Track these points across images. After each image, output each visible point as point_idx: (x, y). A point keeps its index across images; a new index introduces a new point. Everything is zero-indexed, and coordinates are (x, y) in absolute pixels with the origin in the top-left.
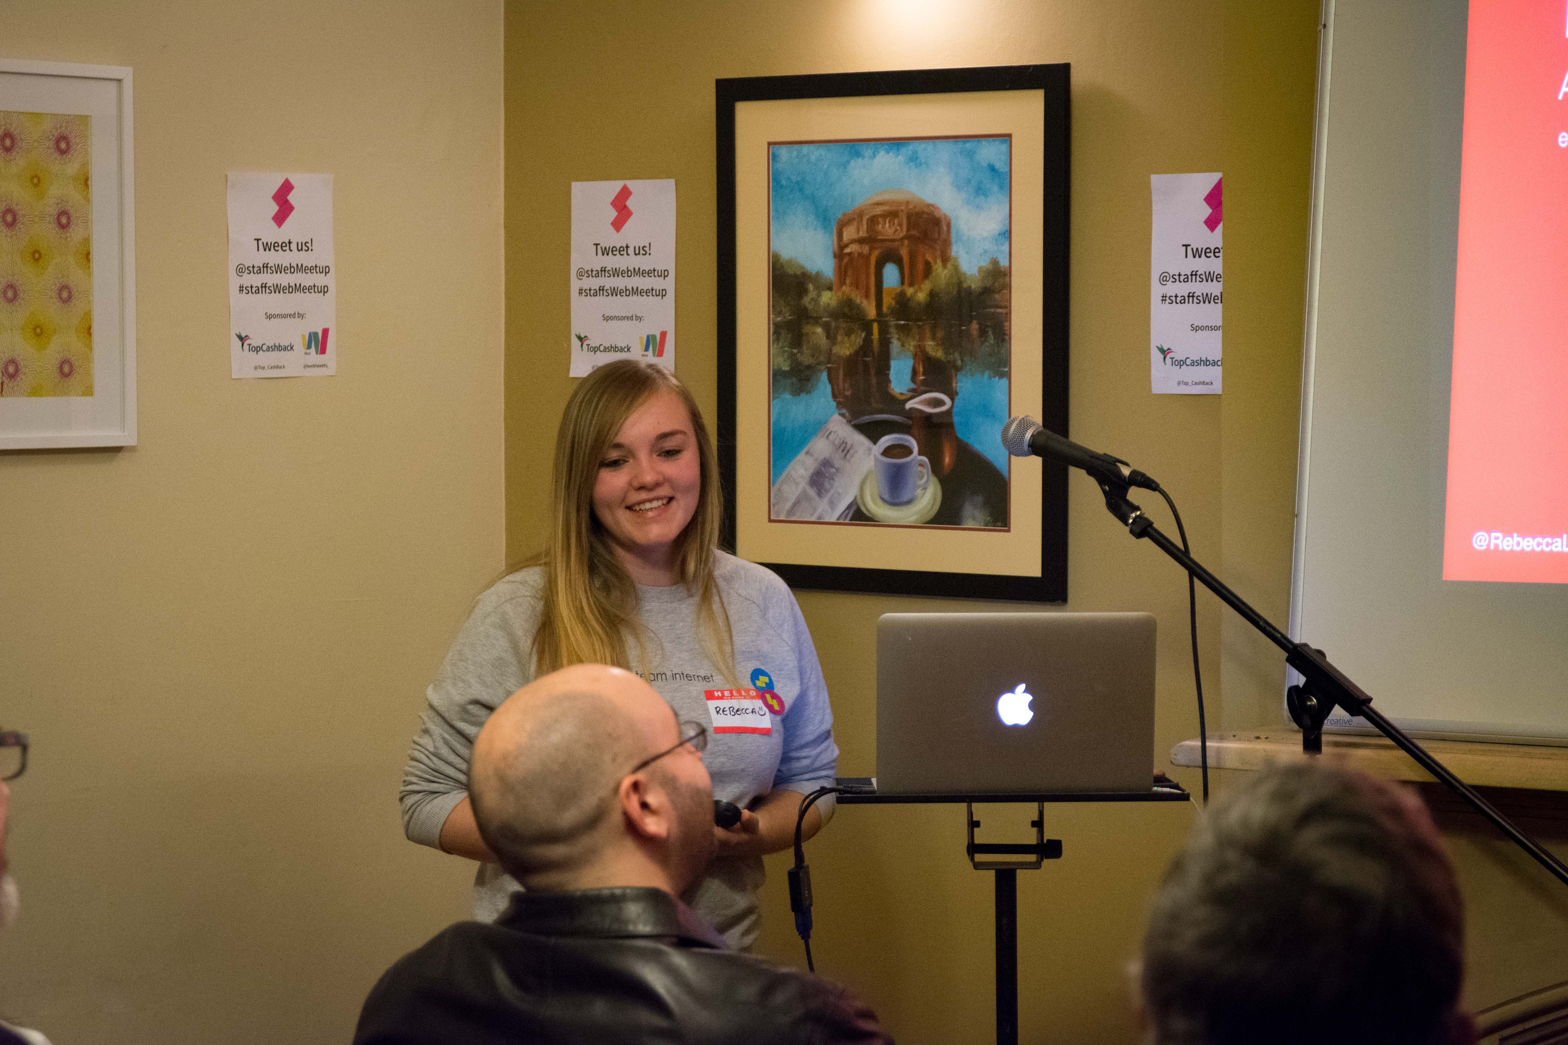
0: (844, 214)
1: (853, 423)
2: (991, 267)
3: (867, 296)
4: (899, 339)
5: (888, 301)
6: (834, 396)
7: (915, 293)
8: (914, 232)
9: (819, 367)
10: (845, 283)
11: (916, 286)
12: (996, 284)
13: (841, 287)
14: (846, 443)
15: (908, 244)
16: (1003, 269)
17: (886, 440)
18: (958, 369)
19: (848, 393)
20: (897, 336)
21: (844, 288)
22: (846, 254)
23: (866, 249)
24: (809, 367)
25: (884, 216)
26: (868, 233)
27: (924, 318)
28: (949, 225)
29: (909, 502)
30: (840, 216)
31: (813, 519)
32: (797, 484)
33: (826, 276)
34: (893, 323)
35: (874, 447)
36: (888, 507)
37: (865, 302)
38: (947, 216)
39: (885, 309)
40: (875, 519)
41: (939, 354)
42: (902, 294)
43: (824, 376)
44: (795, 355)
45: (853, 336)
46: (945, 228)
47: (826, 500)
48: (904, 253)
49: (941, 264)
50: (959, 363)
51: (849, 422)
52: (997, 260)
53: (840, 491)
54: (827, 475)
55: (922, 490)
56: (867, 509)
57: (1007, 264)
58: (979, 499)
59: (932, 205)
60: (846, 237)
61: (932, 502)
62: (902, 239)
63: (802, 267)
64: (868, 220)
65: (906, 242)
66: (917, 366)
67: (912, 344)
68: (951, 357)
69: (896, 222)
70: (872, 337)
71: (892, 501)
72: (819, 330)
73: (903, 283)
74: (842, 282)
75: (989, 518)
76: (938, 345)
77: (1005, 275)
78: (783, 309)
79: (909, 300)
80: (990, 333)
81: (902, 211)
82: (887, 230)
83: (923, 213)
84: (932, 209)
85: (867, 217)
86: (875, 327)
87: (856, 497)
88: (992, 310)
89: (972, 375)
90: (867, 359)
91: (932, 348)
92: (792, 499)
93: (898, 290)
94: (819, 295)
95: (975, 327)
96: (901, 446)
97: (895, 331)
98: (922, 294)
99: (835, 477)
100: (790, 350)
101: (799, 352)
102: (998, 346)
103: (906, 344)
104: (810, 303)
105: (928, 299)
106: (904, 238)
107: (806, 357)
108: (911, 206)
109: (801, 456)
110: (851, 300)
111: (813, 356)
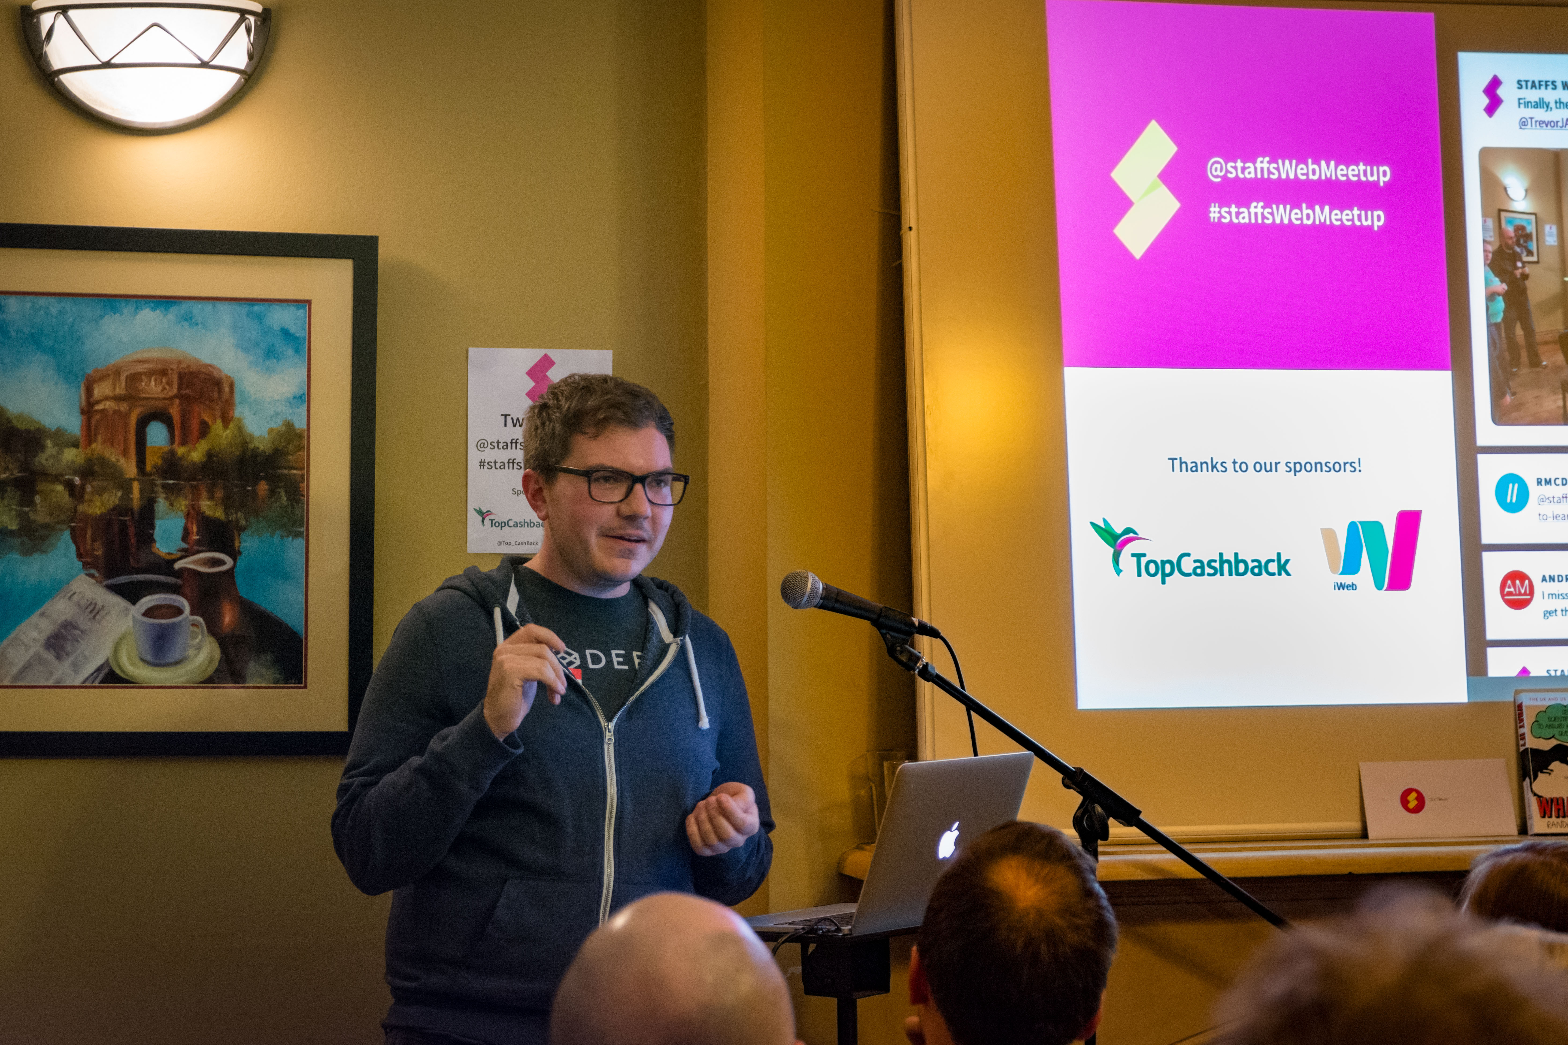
0: (95, 371)
1: (104, 583)
2: (284, 428)
3: (125, 453)
4: (166, 498)
5: (152, 461)
6: (80, 555)
7: (189, 452)
8: (188, 392)
9: (59, 526)
10: (95, 441)
11: (190, 446)
12: (291, 447)
13: (89, 443)
14: (96, 604)
15: (179, 403)
16: (298, 432)
17: (148, 601)
18: (242, 529)
19: (99, 553)
20: (165, 496)
21: (94, 445)
22: (97, 411)
23: (124, 407)
24: (46, 526)
25: (150, 374)
26: (127, 390)
27: (200, 477)
28: (232, 386)
29: (177, 663)
30: (90, 371)
31: (50, 683)
32: (27, 647)
33: (71, 432)
34: (159, 481)
35: (133, 607)
36: (151, 668)
37: (122, 461)
38: (230, 376)
39: (149, 468)
40: (133, 680)
41: (219, 514)
42: (172, 453)
43: (67, 535)
44: (25, 513)
45: (106, 494)
46: (227, 389)
47: (67, 663)
48: (175, 412)
49: (221, 424)
50: (243, 523)
51: (99, 582)
52: (291, 422)
53: (87, 653)
54: (70, 637)
55: (196, 650)
56: (123, 672)
57: (305, 427)
58: (269, 657)
59: (210, 366)
60: (98, 392)
61: (207, 662)
62: (171, 399)
63: (38, 423)
64: (127, 377)
65: (177, 401)
66: (189, 525)
67: (184, 503)
68: (233, 517)
69: (164, 380)
70: (131, 496)
71: (156, 661)
72: (60, 488)
73: (172, 441)
74: (91, 439)
75: (278, 675)
76: (216, 505)
77: (300, 437)
78: (11, 465)
79: (180, 459)
80: (283, 494)
81: (172, 369)
82: (154, 388)
83: (200, 372)
84: (210, 369)
85: (127, 374)
86: (136, 486)
87: (107, 660)
88: (286, 471)
89: (260, 534)
90: (125, 518)
91: (209, 507)
92: (21, 664)
93: (166, 450)
94: (60, 452)
95: (263, 487)
96: (168, 606)
97: (162, 491)
98: (197, 454)
99: (79, 639)
100: (19, 508)
101: (30, 511)
102: (292, 506)
103: (175, 504)
104: (47, 460)
105: (205, 459)
106: (175, 397)
107: (40, 516)
108: (183, 365)
109: (34, 618)
110: (103, 458)
111: (51, 515)
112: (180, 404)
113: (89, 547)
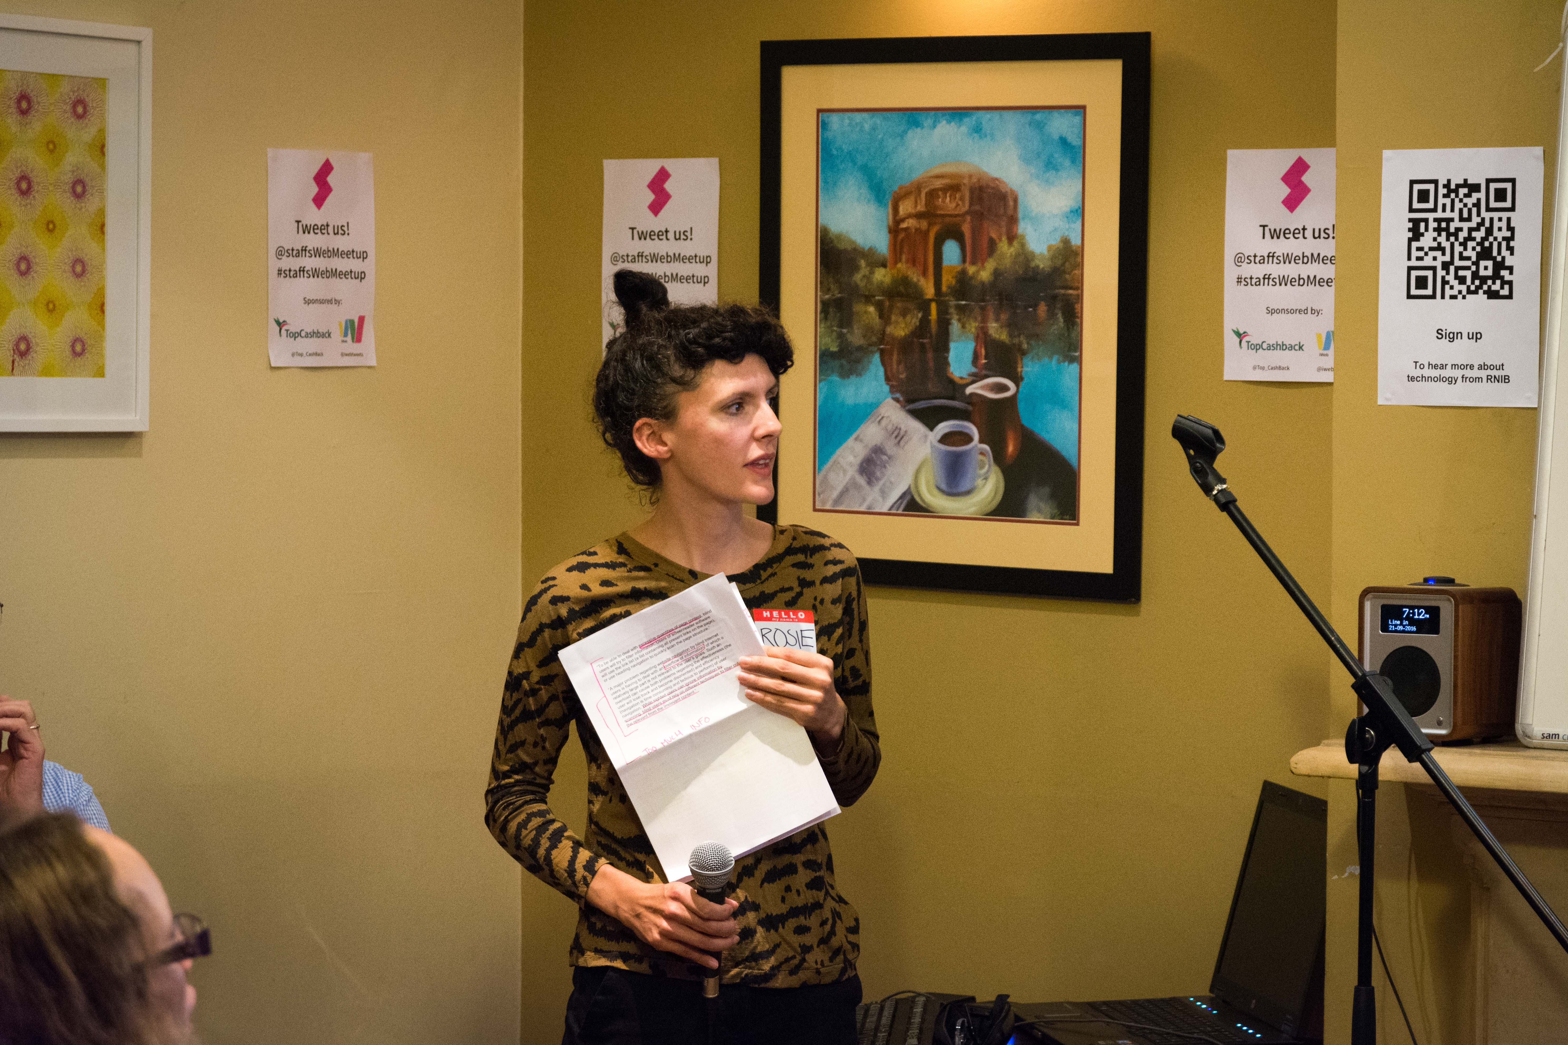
0: (901, 188)
1: (907, 408)
2: (1061, 246)
3: (924, 273)
4: (959, 320)
5: (948, 280)
6: (888, 379)
7: (978, 272)
8: (977, 207)
9: (871, 348)
10: (900, 260)
11: (980, 264)
12: (1067, 264)
13: (896, 263)
14: (900, 429)
15: (971, 219)
16: (1074, 249)
17: (944, 427)
18: (1024, 353)
19: (903, 376)
20: (958, 317)
21: (899, 265)
22: (902, 229)
23: (924, 224)
24: (860, 348)
25: (946, 189)
26: (926, 207)
27: (988, 297)
28: (1016, 201)
29: (968, 493)
30: (896, 188)
31: (862, 509)
32: (845, 472)
33: (880, 253)
34: (953, 303)
35: (931, 433)
36: (945, 497)
37: (922, 280)
38: (1014, 191)
39: (944, 289)
40: (930, 510)
41: (1004, 336)
42: (963, 272)
44: (844, 335)
45: (909, 315)
46: (1011, 203)
47: (877, 489)
48: (966, 229)
49: (1006, 241)
50: (1025, 346)
51: (903, 407)
52: (1068, 238)
53: (893, 480)
54: (878, 462)
55: (983, 480)
56: (922, 499)
57: (1079, 243)
58: (1046, 490)
59: (997, 179)
60: (902, 211)
61: (993, 494)
62: (963, 215)
63: (853, 242)
64: (926, 193)
65: (969, 217)
66: (978, 349)
67: (974, 326)
68: (1016, 341)
69: (958, 196)
70: (930, 318)
71: (949, 490)
72: (871, 309)
73: (964, 261)
74: (897, 260)
75: (1056, 511)
76: (1001, 327)
77: (1077, 254)
78: (832, 286)
79: (972, 278)
80: (1060, 315)
81: (964, 184)
82: (948, 205)
83: (988, 186)
84: (998, 183)
85: (926, 190)
86: (933, 306)
87: (909, 488)
90: (925, 341)
91: (995, 330)
92: (840, 489)
93: (959, 269)
94: (872, 272)
95: (1042, 309)
96: (961, 433)
97: (955, 312)
98: (984, 272)
99: (887, 465)
100: (838, 330)
101: (848, 332)
102: (1068, 329)
103: (967, 325)
104: (861, 280)
105: (992, 278)
106: (967, 213)
107: (856, 338)
108: (974, 180)
109: (850, 442)
110: (907, 278)
111: (864, 337)
112: (972, 221)
113: (894, 370)
